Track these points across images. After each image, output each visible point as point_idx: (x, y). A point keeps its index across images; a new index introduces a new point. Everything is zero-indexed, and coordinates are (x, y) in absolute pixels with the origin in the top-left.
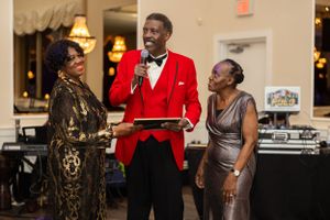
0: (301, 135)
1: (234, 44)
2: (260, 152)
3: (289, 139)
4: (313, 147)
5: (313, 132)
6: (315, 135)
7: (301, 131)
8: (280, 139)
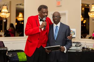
4: (80, 49)
6: (80, 45)
7: (76, 44)
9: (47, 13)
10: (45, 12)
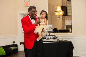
0: (53, 37)
1: (23, 14)
2: (43, 43)
3: (50, 39)
5: (56, 36)
6: (56, 37)
7: (53, 36)
8: (48, 39)
9: (36, 12)
10: (35, 12)
